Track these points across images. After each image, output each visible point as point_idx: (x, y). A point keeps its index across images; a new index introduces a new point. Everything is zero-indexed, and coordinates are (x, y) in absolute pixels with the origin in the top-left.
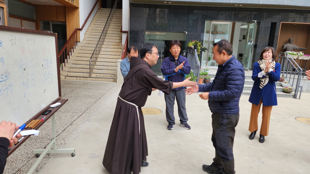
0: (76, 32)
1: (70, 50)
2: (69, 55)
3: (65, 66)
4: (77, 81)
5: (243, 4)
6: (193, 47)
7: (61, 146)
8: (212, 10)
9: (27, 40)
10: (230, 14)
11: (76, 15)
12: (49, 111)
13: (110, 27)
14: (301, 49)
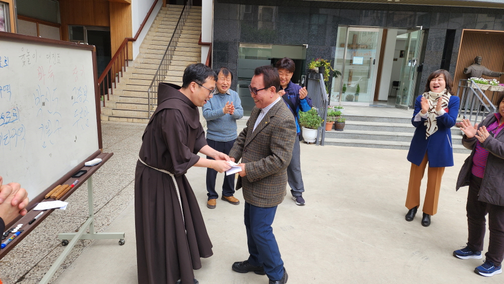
0: (127, 44)
1: (117, 74)
2: (115, 82)
3: (108, 99)
4: (128, 124)
6: (317, 69)
7: (102, 228)
8: (350, 9)
9: (48, 56)
10: (379, 15)
11: (125, 16)
12: (82, 171)
13: (182, 36)
14: (496, 74)
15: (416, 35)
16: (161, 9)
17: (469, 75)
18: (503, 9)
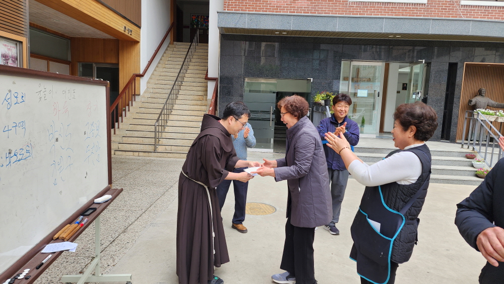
0: (135, 79)
1: (124, 108)
2: (121, 116)
3: (115, 134)
4: (134, 157)
5: (402, 35)
6: (323, 102)
7: (107, 270)
8: (352, 44)
9: (64, 92)
10: (378, 50)
11: (134, 53)
12: (91, 209)
13: (189, 71)
14: (501, 105)
15: (418, 69)
16: (168, 47)
17: (474, 107)
18: (503, 43)
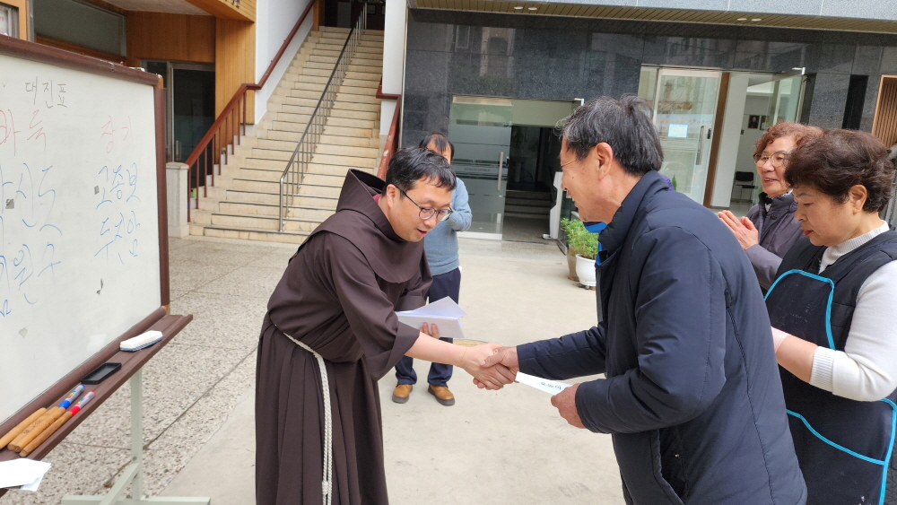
0: (245, 94)
1: (224, 149)
2: (219, 163)
3: (205, 196)
4: (240, 242)
5: (765, 17)
8: (664, 34)
9: (30, 87)
12: (111, 365)
13: (346, 82)
15: (790, 87)
16: (309, 35)
